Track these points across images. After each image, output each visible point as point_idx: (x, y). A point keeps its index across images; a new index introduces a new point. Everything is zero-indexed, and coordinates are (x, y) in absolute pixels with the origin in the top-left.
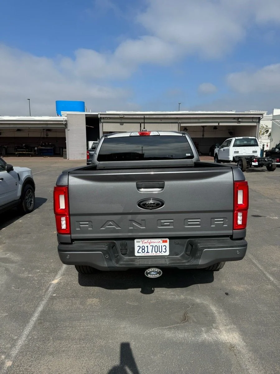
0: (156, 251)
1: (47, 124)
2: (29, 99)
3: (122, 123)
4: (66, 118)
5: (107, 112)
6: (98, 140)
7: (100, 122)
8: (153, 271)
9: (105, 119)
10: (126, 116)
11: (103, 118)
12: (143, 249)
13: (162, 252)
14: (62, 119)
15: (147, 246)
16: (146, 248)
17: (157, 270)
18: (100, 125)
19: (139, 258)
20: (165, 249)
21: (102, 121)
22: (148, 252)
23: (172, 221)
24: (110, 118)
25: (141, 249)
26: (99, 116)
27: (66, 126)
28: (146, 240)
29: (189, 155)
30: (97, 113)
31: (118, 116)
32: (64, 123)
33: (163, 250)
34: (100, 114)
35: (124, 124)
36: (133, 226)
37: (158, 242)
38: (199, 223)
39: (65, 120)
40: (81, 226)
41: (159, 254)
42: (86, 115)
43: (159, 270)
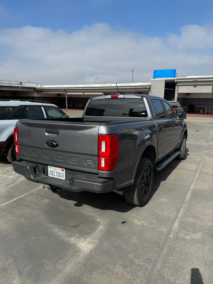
0: (58, 176)
1: (136, 89)
2: (133, 71)
3: (195, 86)
4: (150, 83)
5: (187, 77)
6: (173, 100)
7: (176, 85)
8: (46, 186)
9: (181, 83)
10: (199, 80)
11: (179, 82)
12: (52, 173)
13: (62, 177)
14: (147, 85)
15: (54, 171)
16: (54, 172)
17: (48, 186)
18: (176, 88)
19: (50, 178)
20: (63, 175)
21: (178, 84)
22: (54, 175)
23: (63, 157)
24: (185, 82)
25: (51, 173)
26: (176, 81)
27: (149, 89)
28: (53, 168)
29: (144, 114)
30: (174, 79)
31: (192, 80)
32: (148, 87)
33: (62, 176)
34: (177, 79)
35: (198, 87)
36: (44, 156)
37: (59, 170)
38: (77, 161)
39: (149, 85)
40: (23, 152)
41: (60, 178)
42: (165, 80)
43: (49, 187)
